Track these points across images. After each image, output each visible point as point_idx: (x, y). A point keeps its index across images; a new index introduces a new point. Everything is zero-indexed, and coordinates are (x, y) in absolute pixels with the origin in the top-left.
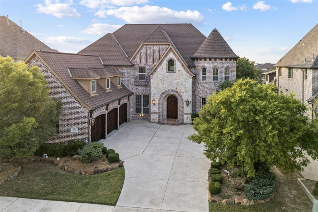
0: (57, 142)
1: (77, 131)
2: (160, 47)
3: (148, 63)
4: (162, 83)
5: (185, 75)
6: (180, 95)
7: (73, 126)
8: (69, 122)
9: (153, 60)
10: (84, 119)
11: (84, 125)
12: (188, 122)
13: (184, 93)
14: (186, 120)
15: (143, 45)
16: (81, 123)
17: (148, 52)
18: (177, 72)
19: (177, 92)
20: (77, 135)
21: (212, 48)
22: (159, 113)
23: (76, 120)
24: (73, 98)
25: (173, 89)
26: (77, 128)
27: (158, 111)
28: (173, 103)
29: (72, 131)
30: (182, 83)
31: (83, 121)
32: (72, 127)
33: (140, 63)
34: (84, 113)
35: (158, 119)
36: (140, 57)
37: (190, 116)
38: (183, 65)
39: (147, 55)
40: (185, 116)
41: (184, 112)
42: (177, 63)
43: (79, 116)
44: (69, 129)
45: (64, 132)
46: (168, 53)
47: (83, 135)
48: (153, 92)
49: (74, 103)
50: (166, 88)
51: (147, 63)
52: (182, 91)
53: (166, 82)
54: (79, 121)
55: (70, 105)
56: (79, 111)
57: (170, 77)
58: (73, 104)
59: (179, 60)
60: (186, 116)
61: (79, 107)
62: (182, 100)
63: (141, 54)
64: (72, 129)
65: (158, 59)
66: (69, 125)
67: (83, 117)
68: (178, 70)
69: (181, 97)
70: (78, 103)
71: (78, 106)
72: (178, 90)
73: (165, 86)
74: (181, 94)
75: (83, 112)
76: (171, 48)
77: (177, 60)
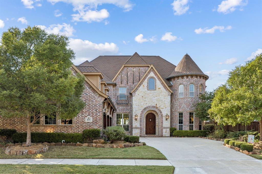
0: (70, 132)
1: (91, 121)
2: (139, 69)
3: (129, 84)
4: (143, 100)
5: (164, 92)
6: (160, 111)
7: (88, 115)
8: (84, 112)
9: (133, 81)
10: (98, 108)
11: (99, 114)
12: (167, 135)
13: (163, 109)
14: (165, 134)
15: (124, 66)
16: (95, 112)
17: (129, 74)
18: (157, 89)
19: (157, 108)
20: (92, 124)
21: (188, 68)
22: (141, 128)
23: (90, 110)
24: (87, 88)
25: (154, 105)
26: (92, 118)
27: (139, 127)
28: (150, 120)
29: (86, 121)
30: (162, 99)
31: (98, 110)
32: (87, 117)
33: (121, 83)
34: (99, 103)
35: (139, 134)
36: (121, 78)
37: (168, 130)
38: (162, 83)
39: (127, 76)
40: (164, 130)
41: (164, 126)
42: (157, 81)
43: (94, 105)
44: (84, 119)
45: (78, 122)
46: (149, 73)
47: (97, 125)
48: (134, 108)
49: (89, 93)
50: (147, 104)
51: (127, 84)
52: (162, 107)
53: (147, 99)
54: (94, 110)
55: (85, 95)
56: (94, 100)
57: (151, 94)
58: (87, 94)
59: (159, 79)
60: (166, 129)
61: (94, 96)
62: (162, 115)
63: (122, 76)
64: (86, 119)
65: (138, 80)
66: (83, 115)
67: (97, 106)
68: (158, 88)
69: (161, 112)
70: (92, 93)
71: (92, 95)
72: (158, 106)
73: (146, 102)
74: (161, 109)
75: (97, 101)
76: (152, 67)
77: (157, 79)
